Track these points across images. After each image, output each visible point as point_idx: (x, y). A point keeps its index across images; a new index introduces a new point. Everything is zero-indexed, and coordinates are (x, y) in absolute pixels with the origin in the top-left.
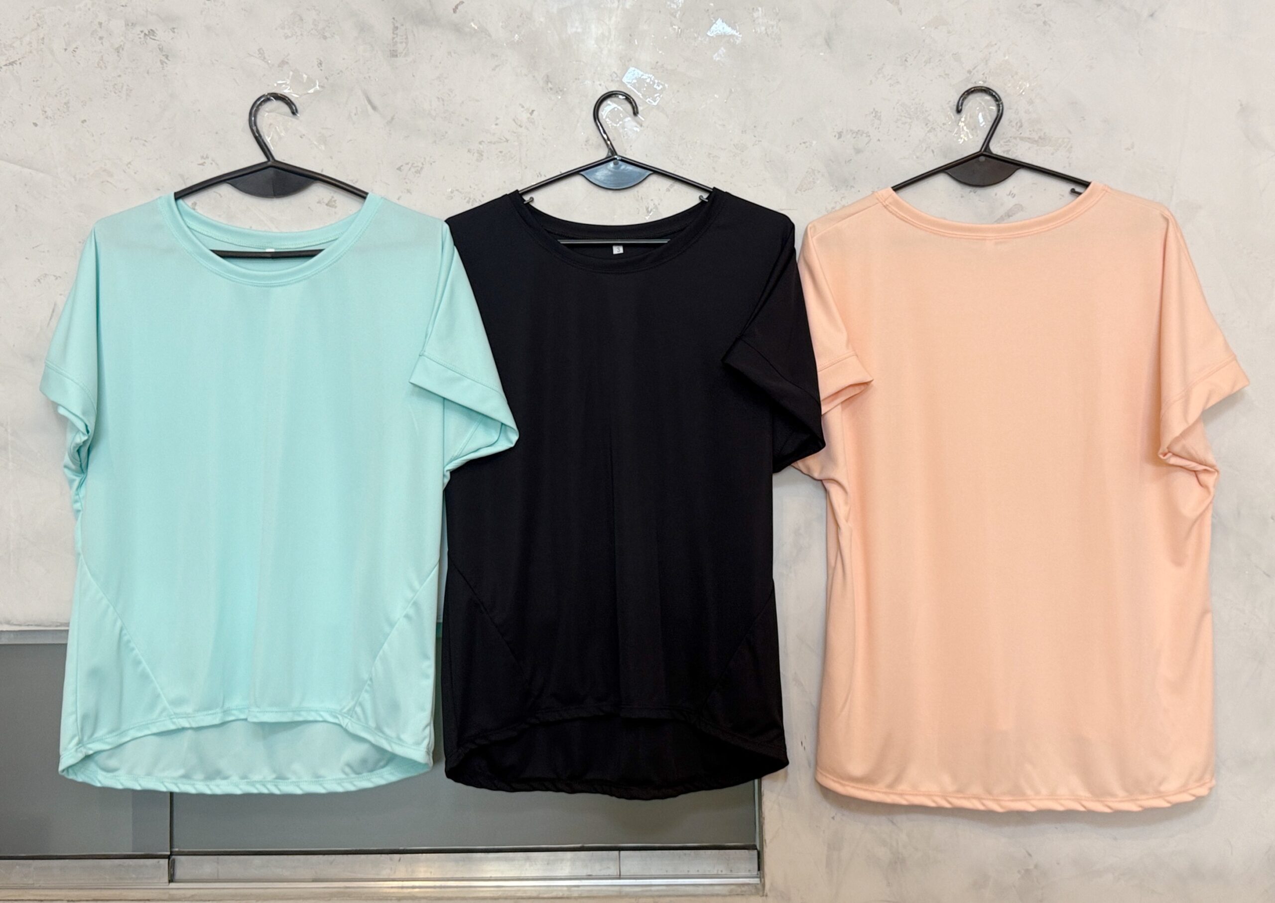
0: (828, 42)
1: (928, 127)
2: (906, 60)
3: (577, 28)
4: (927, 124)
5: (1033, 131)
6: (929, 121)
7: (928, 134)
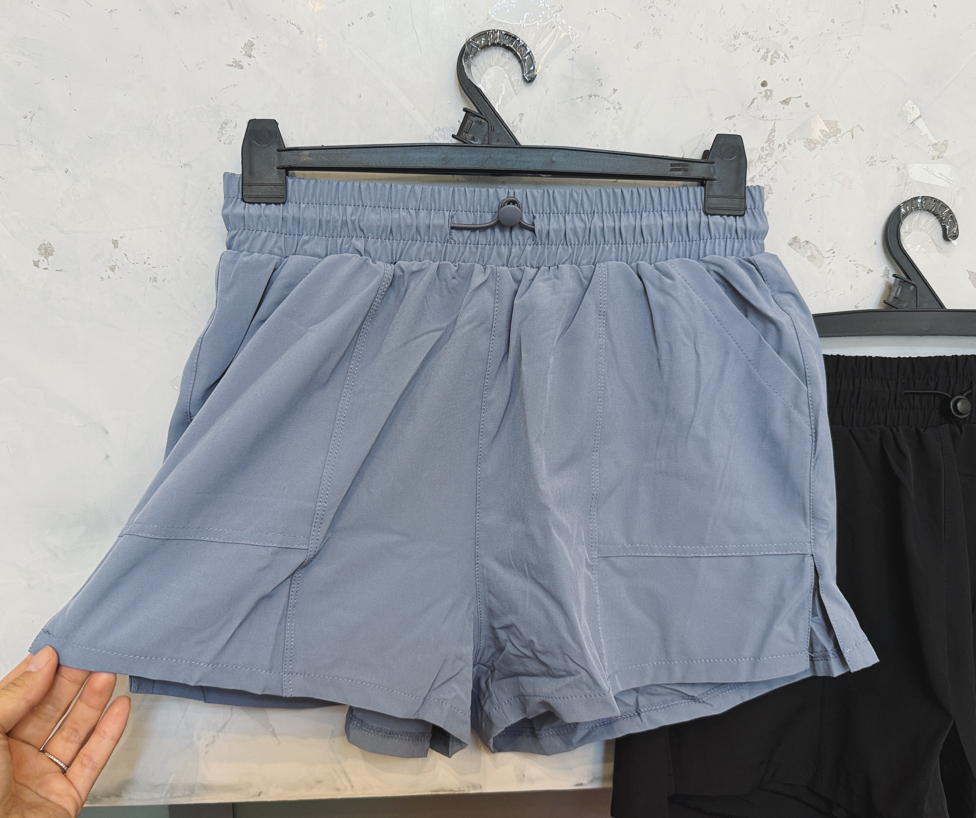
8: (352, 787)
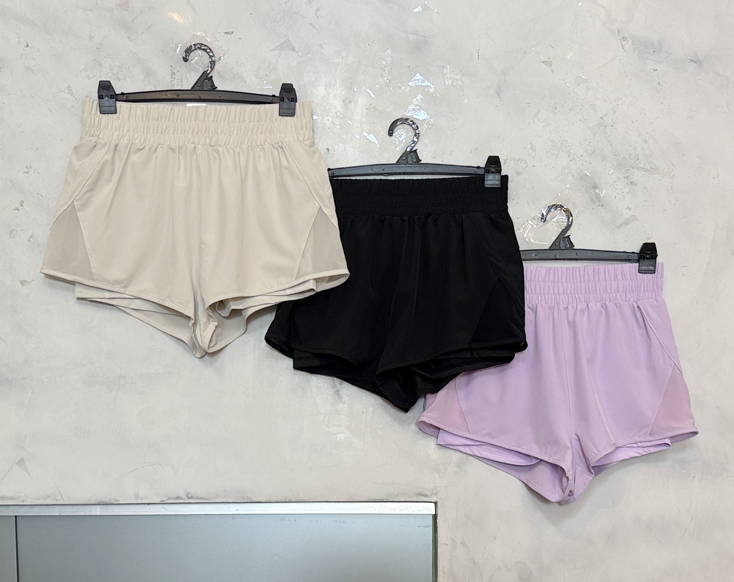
0: (499, 93)
1: (569, 158)
2: (555, 108)
3: (311, 77)
4: (569, 156)
5: (647, 163)
6: (571, 153)
7: (570, 163)
8: (63, 499)
